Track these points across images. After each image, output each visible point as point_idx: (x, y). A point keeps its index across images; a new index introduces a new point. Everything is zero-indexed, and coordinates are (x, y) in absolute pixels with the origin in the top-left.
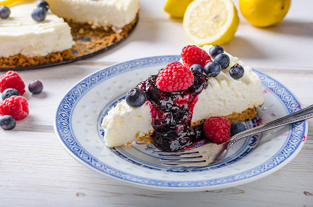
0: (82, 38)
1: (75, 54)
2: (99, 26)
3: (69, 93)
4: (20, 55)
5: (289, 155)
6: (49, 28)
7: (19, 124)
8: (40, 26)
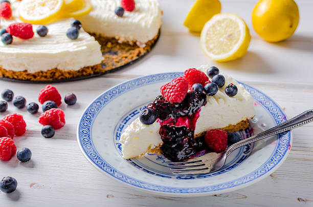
0: (110, 52)
1: (104, 67)
2: (125, 41)
3: (87, 111)
4: (56, 69)
5: (277, 161)
6: (82, 46)
7: (58, 133)
8: (74, 45)
